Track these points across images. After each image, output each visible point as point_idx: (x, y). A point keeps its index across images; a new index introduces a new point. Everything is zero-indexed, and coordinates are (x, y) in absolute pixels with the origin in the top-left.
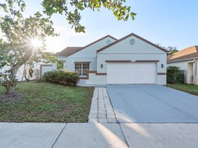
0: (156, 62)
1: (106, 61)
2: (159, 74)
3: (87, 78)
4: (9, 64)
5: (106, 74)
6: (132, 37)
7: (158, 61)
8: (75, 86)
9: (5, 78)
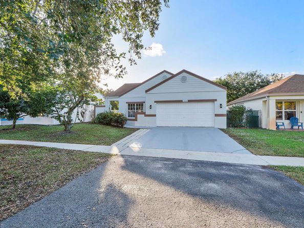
0: (213, 101)
1: (155, 102)
2: (216, 115)
3: (136, 120)
4: (66, 106)
5: (155, 116)
6: (184, 74)
7: (216, 100)
8: (122, 127)
9: (64, 118)
